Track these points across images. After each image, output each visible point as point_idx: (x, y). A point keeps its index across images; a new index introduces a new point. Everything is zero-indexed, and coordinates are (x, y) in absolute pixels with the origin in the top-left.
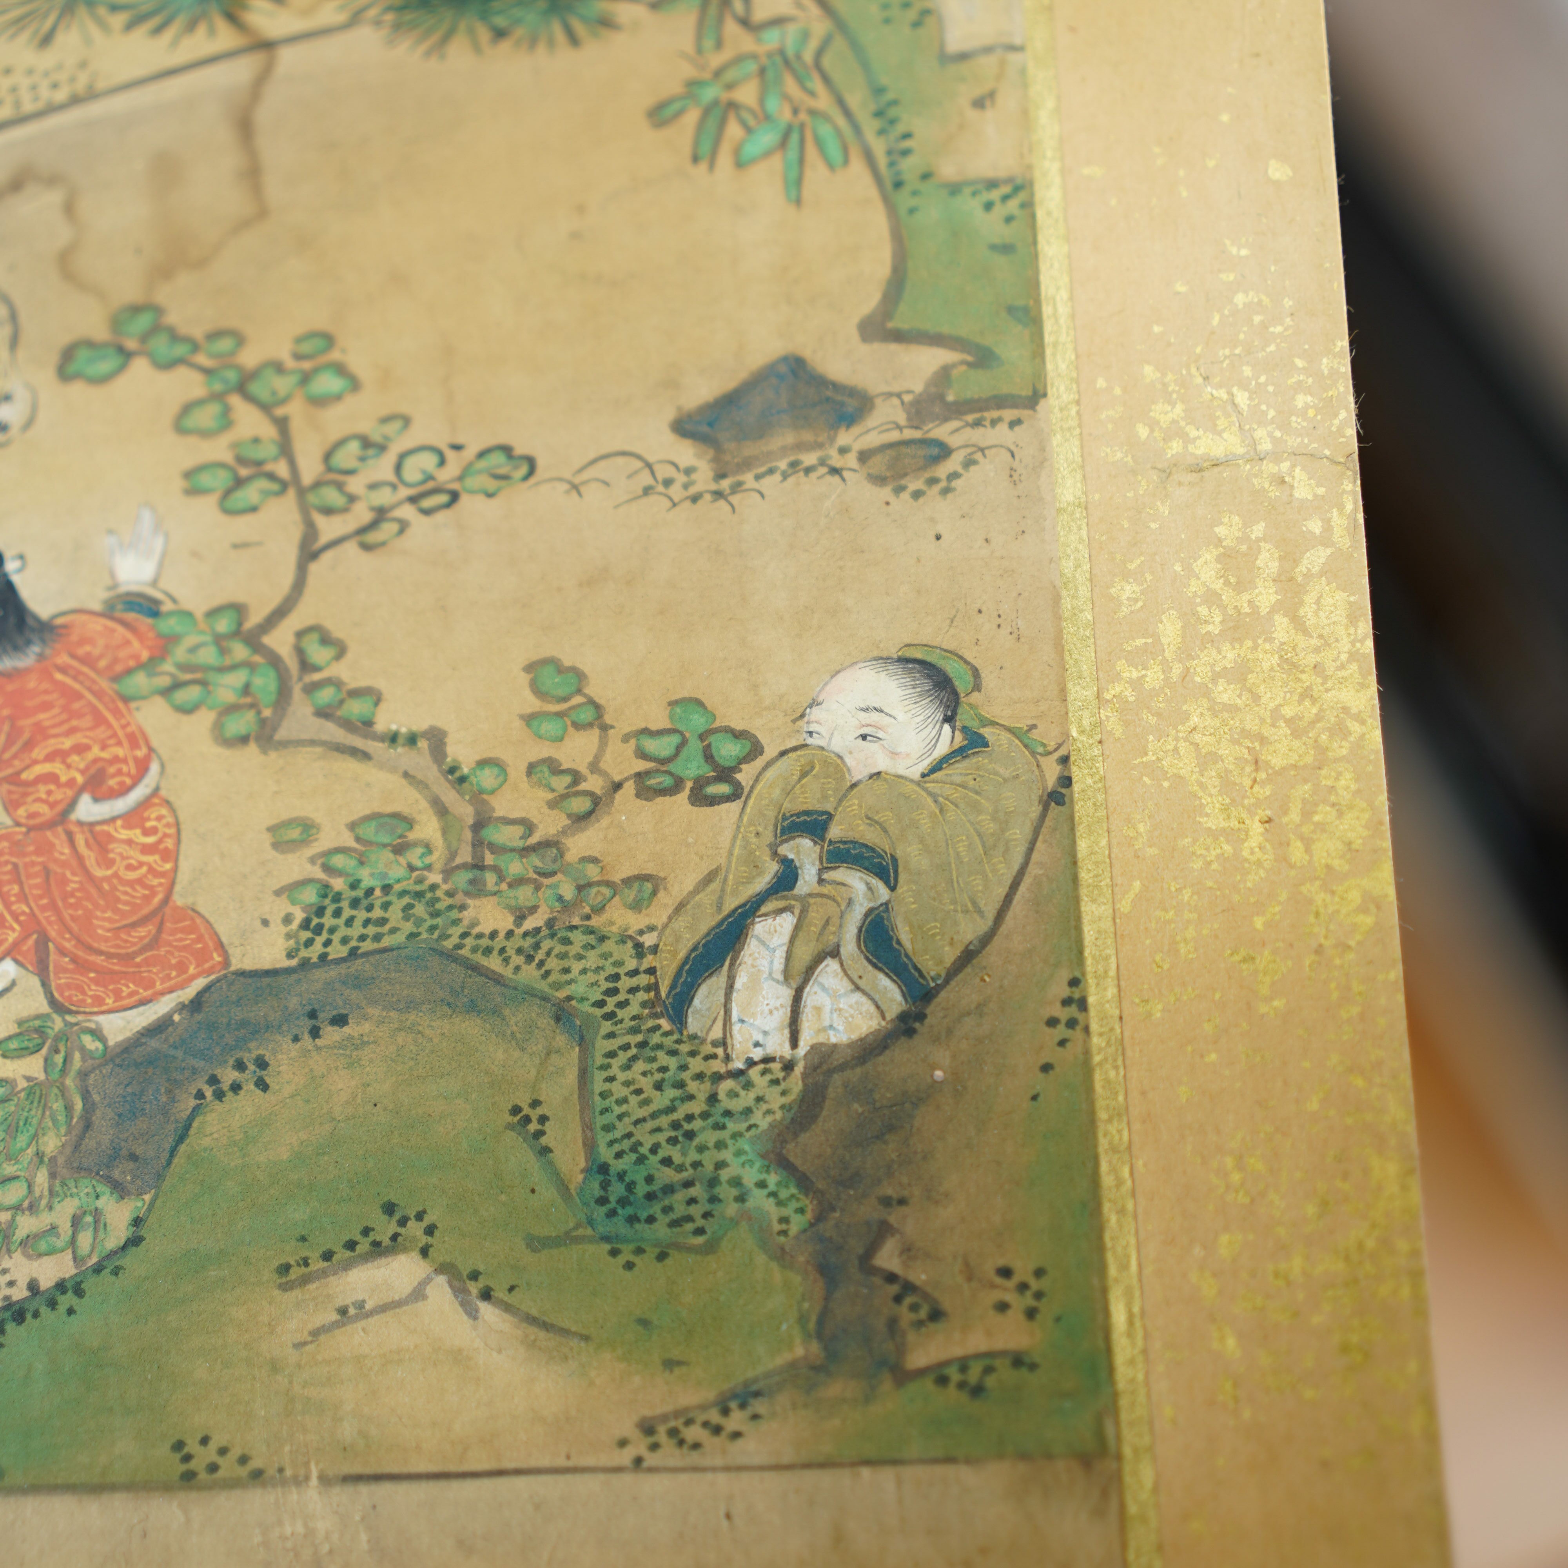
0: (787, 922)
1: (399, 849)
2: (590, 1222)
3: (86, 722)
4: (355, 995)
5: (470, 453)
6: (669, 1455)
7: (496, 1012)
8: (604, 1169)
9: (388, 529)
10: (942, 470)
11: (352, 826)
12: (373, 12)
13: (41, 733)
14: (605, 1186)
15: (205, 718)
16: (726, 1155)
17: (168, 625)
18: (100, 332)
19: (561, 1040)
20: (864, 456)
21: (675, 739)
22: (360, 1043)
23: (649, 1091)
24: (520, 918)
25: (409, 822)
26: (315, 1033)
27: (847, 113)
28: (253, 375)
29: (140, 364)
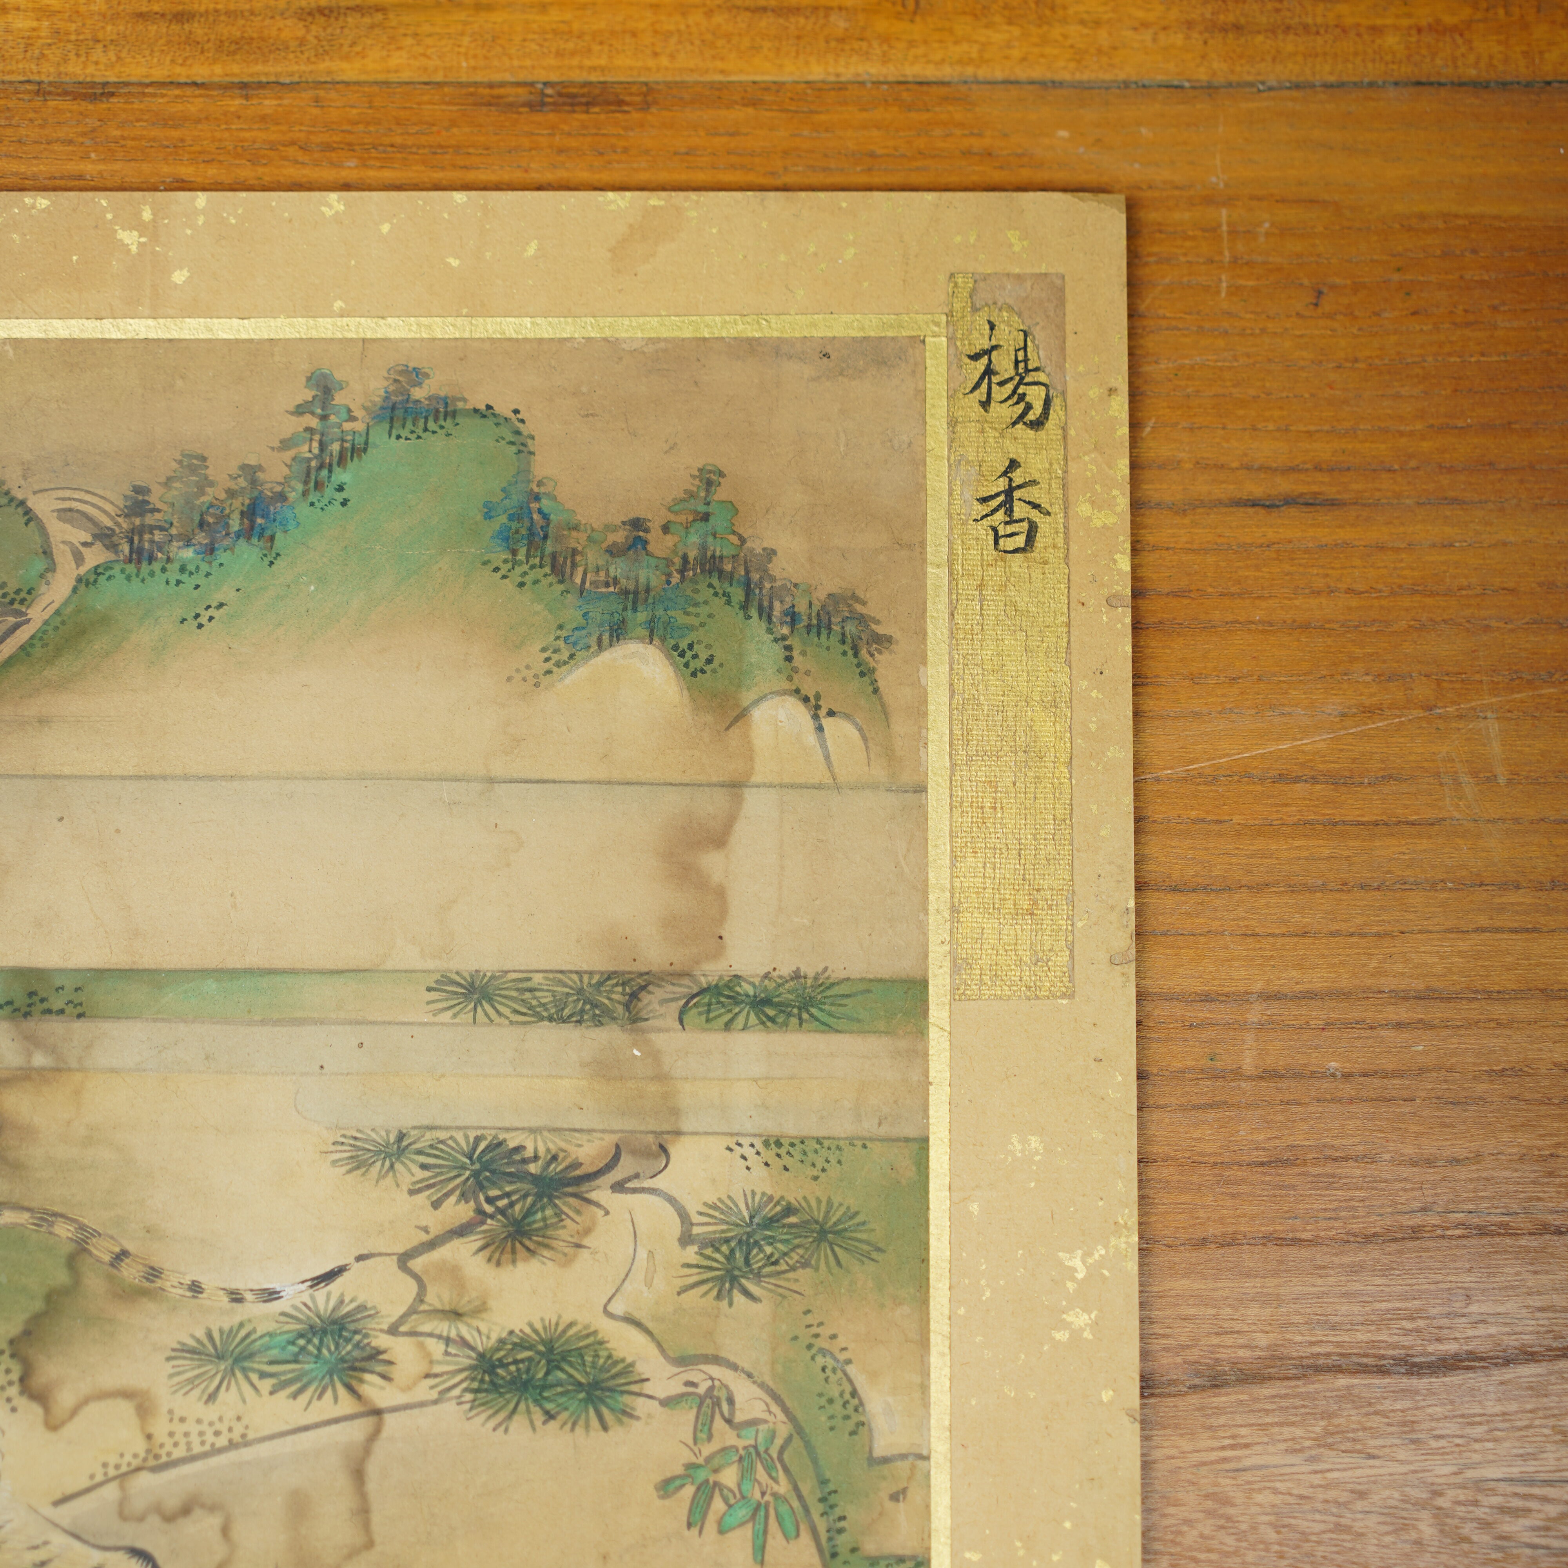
12: (456, 1392)
27: (800, 1497)
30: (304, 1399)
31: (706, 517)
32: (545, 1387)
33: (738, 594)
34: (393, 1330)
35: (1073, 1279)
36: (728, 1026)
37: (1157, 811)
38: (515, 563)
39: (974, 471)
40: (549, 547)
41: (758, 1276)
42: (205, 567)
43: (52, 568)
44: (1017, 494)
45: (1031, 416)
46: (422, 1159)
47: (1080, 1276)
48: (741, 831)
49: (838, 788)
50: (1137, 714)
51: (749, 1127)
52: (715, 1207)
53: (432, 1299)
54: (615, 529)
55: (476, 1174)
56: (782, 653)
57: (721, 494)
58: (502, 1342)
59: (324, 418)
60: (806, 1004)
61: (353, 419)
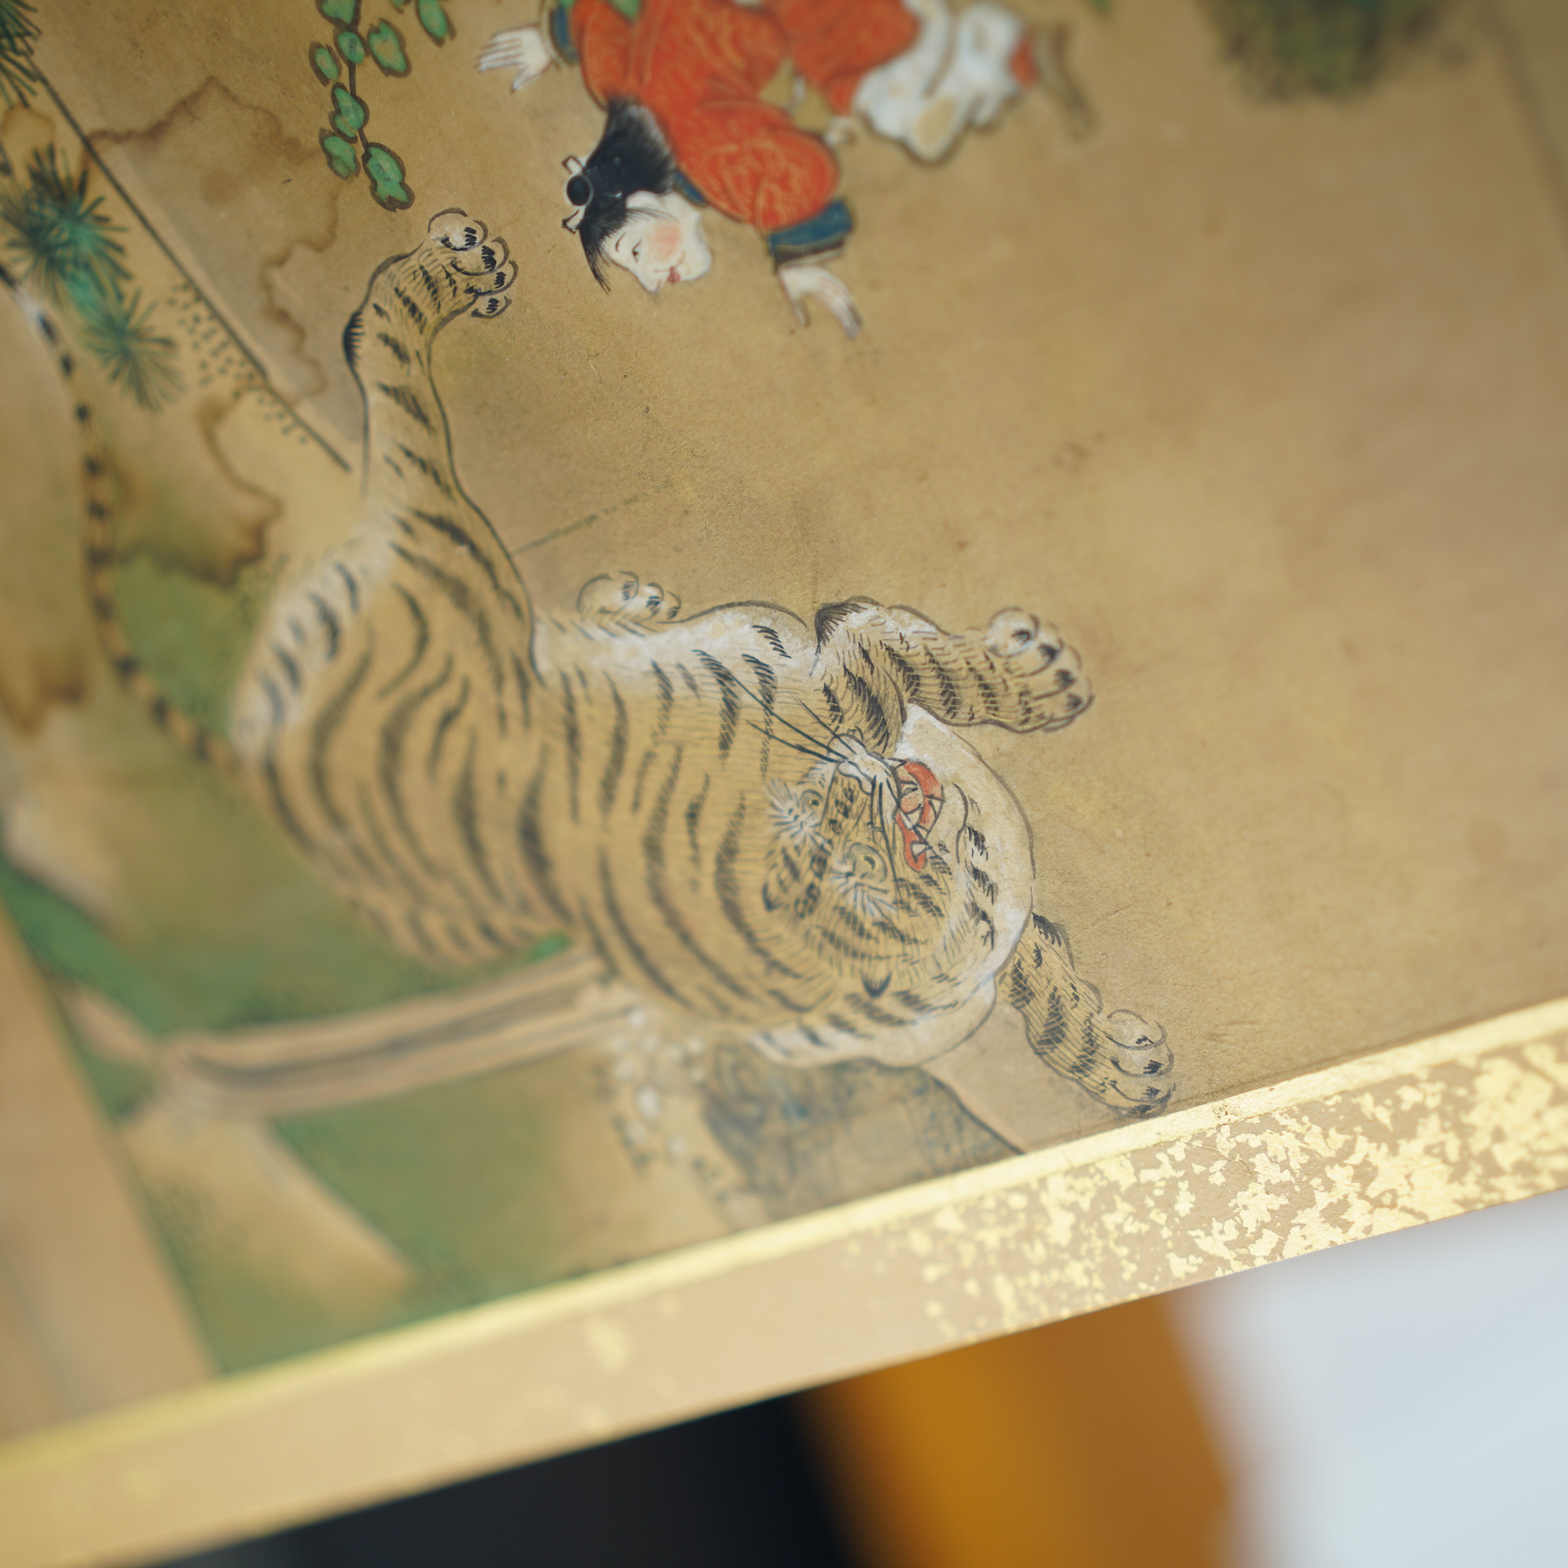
12: (23, 61)
18: (361, 182)
28: (337, 22)
29: (372, 133)
30: (119, 238)
34: (7, 171)
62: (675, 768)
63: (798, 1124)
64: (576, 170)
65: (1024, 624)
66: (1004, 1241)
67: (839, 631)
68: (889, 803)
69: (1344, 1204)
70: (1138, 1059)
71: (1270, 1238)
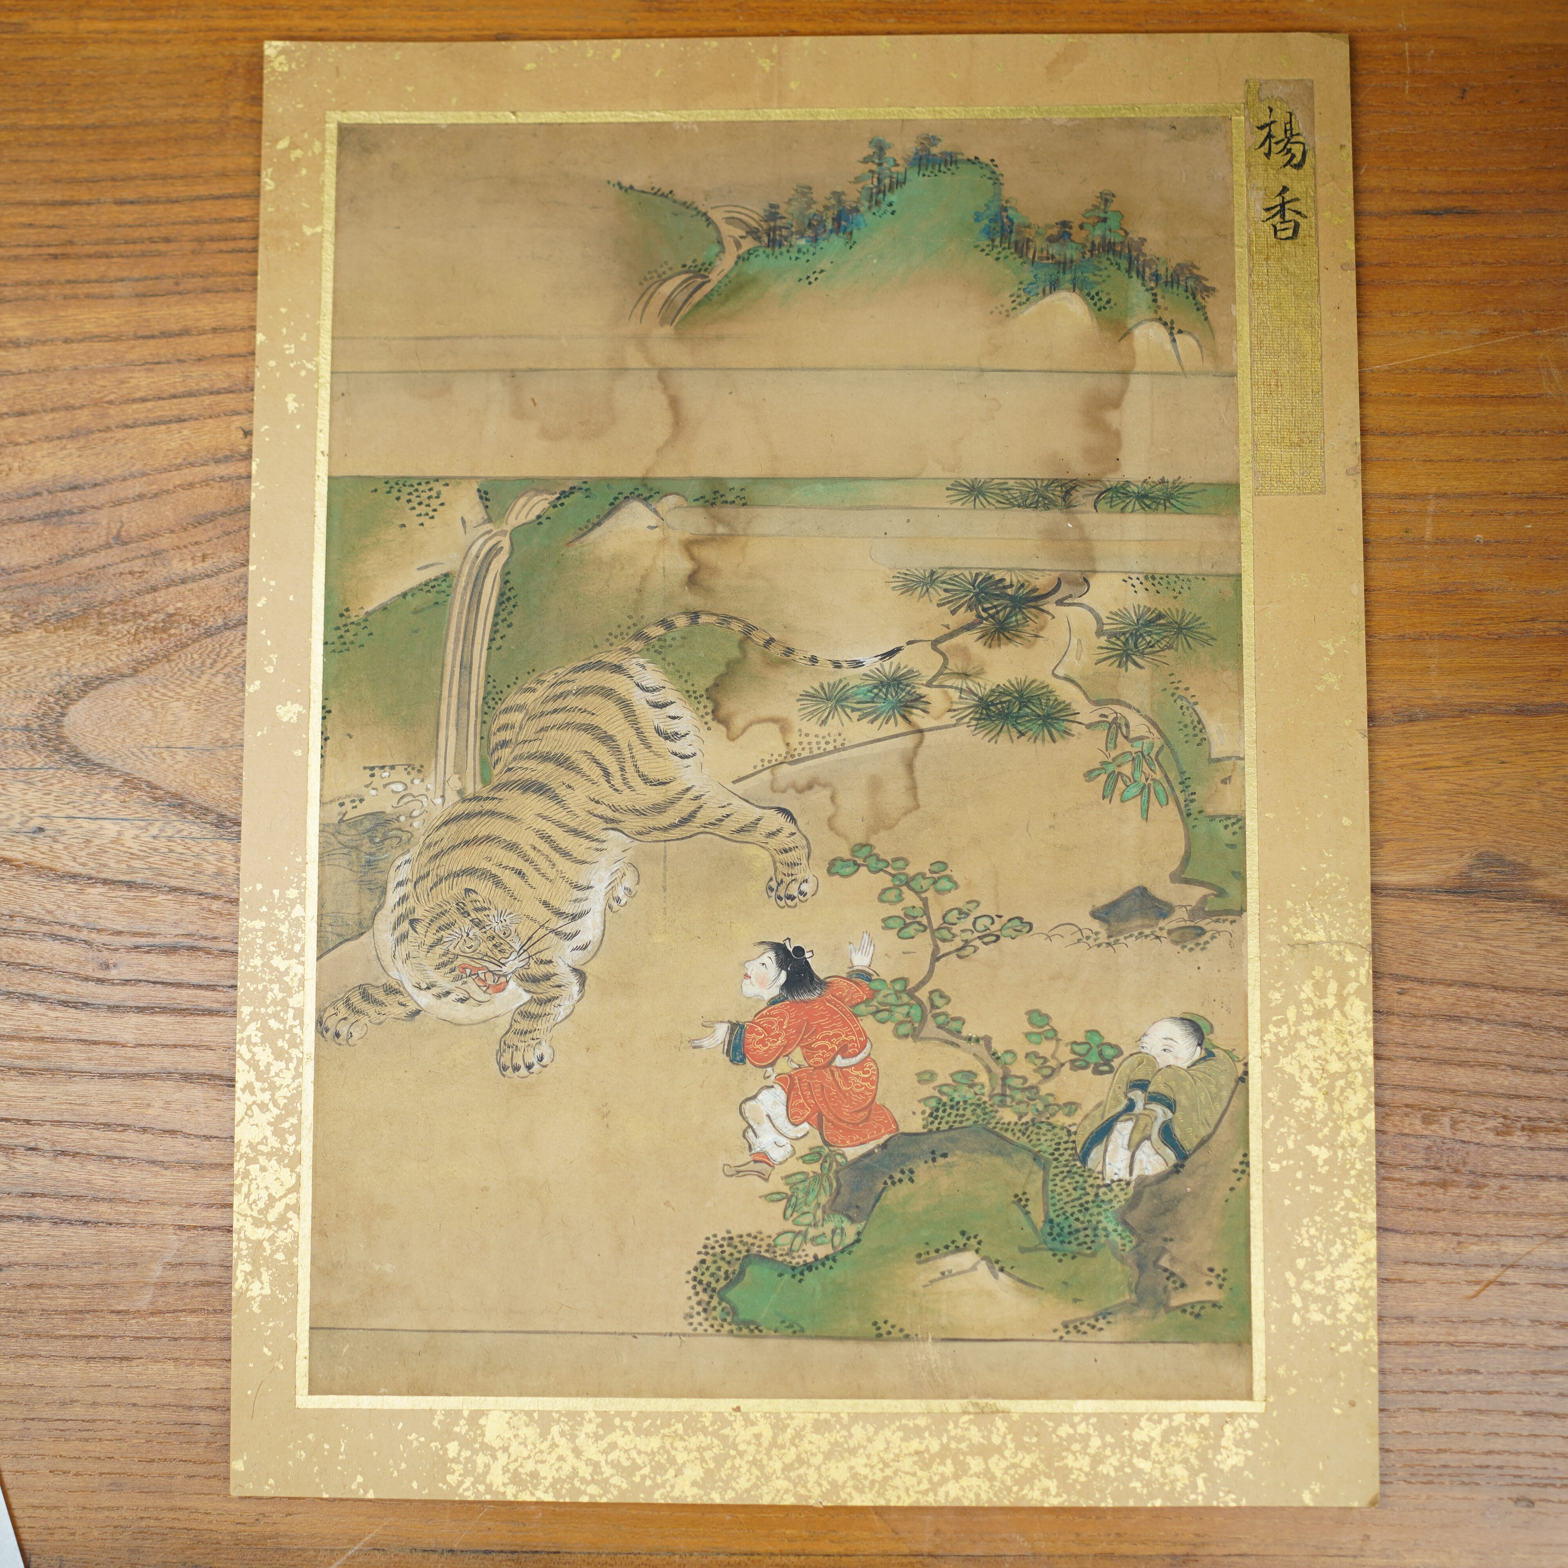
0: (1130, 1125)
1: (971, 1086)
2: (1045, 1243)
3: (840, 1024)
4: (950, 1145)
5: (1005, 919)
6: (1074, 1336)
7: (1009, 1155)
8: (1051, 1221)
9: (970, 950)
10: (1202, 940)
11: (952, 1075)
12: (967, 720)
13: (820, 1028)
14: (1052, 1228)
15: (890, 1026)
16: (1101, 1218)
17: (874, 985)
18: (847, 855)
19: (1036, 1168)
20: (1170, 932)
21: (1087, 1047)
22: (951, 1166)
23: (1071, 1191)
24: (1020, 1117)
25: (975, 1075)
26: (934, 1160)
27: (1168, 781)
28: (913, 878)
29: (863, 870)
30: (877, 723)
31: (1105, 220)
32: (1018, 717)
33: (1124, 264)
34: (929, 684)
35: (1327, 655)
36: (1123, 510)
37: (1373, 390)
38: (994, 247)
39: (1261, 193)
40: (1013, 237)
41: (1142, 654)
42: (812, 250)
43: (723, 251)
44: (1287, 206)
45: (1295, 161)
46: (945, 586)
47: (1332, 653)
48: (1129, 399)
49: (1185, 374)
50: (1359, 333)
51: (1136, 568)
52: (1116, 614)
53: (951, 666)
54: (1052, 227)
55: (976, 595)
56: (1151, 298)
57: (1113, 207)
58: (993, 691)
59: (880, 165)
60: (1168, 497)
61: (897, 165)
62: (543, 875)
63: (364, 858)
64: (807, 955)
65: (544, 1062)
66: (281, 933)
67: (573, 979)
68: (492, 967)
69: (253, 1093)
70: (343, 1029)
71: (247, 1056)
